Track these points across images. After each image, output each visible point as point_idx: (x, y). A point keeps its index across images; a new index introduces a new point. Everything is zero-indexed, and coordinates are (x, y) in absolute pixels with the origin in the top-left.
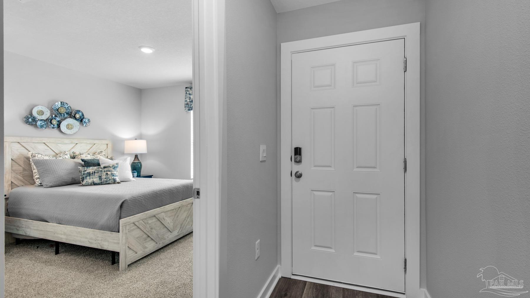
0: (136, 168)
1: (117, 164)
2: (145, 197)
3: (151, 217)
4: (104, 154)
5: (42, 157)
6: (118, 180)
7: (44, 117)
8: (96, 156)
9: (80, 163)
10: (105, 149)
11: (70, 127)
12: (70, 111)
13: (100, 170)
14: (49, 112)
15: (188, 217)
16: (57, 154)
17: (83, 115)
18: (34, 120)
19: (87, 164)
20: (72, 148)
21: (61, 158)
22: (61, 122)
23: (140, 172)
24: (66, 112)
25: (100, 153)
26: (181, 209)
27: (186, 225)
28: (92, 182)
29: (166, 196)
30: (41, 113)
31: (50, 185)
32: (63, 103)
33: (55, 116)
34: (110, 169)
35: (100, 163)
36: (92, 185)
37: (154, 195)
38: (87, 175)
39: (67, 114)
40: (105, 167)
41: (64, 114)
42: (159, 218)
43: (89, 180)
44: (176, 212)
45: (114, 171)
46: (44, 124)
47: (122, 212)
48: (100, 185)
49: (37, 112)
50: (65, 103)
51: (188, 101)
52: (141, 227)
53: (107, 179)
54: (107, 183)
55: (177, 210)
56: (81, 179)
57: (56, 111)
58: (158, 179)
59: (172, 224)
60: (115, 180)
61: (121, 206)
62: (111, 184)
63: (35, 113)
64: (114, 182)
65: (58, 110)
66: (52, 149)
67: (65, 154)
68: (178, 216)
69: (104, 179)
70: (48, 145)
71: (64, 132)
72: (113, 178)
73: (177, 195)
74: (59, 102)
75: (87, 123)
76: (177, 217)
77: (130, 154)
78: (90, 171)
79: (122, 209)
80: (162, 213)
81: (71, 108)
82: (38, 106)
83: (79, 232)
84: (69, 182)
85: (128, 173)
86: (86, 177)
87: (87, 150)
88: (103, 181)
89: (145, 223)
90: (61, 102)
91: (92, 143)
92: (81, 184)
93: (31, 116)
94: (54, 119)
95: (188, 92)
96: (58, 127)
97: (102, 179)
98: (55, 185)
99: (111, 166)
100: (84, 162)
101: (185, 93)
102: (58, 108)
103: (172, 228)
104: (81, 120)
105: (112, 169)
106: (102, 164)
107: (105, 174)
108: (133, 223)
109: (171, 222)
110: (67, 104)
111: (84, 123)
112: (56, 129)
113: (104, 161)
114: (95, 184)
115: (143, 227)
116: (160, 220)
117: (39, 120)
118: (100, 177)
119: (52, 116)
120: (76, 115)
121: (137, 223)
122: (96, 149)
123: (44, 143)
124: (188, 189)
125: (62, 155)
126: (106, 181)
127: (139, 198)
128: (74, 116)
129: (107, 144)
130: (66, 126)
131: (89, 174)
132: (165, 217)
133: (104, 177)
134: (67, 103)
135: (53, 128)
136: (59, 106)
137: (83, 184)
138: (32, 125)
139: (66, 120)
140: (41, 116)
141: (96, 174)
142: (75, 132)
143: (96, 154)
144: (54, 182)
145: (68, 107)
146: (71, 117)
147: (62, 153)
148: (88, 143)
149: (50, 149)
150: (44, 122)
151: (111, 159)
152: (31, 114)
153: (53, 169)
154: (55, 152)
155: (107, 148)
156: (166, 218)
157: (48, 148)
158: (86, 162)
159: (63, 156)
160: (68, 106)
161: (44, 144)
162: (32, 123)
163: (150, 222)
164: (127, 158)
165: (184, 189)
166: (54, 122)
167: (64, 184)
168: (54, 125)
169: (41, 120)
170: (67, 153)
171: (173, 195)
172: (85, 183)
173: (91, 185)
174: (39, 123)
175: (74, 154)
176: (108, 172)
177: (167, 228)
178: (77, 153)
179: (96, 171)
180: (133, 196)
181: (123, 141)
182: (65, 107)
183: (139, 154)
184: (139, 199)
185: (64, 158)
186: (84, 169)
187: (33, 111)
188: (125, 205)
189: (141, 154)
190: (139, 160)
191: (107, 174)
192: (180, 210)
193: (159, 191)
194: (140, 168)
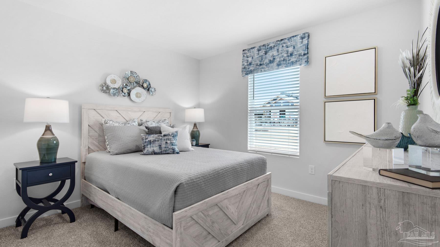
0: (195, 136)
1: (177, 132)
2: (204, 179)
3: (212, 207)
4: (167, 122)
5: (113, 124)
6: (177, 150)
7: (116, 86)
8: (160, 124)
9: (144, 131)
10: (168, 118)
11: (139, 95)
12: (139, 80)
13: (160, 138)
14: (121, 80)
15: (254, 203)
16: (128, 121)
17: (150, 84)
18: (108, 88)
19: (150, 131)
20: (141, 116)
21: (129, 125)
22: (131, 91)
23: (199, 140)
24: (135, 82)
25: (164, 121)
26: (247, 193)
27: (251, 213)
28: (152, 151)
29: (229, 176)
30: (114, 81)
31: (116, 152)
32: (132, 72)
33: (126, 85)
34: (170, 137)
35: (162, 131)
36: (153, 154)
37: (215, 176)
38: (148, 143)
39: (136, 83)
40: (165, 135)
41: (133, 83)
42: (221, 208)
43: (149, 149)
44: (241, 197)
45: (174, 140)
46: (116, 93)
47: (176, 201)
48: (160, 154)
49: (110, 81)
50: (134, 73)
51: (246, 64)
52: (200, 221)
53: (166, 148)
54: (167, 152)
55: (242, 194)
56: (143, 148)
57: (127, 80)
58: (217, 150)
59: (237, 214)
60: (174, 150)
61: (176, 192)
62: (170, 154)
63: (108, 82)
64: (174, 152)
65: (128, 79)
66: (123, 116)
67: (133, 121)
68: (243, 202)
69: (164, 149)
70: (120, 113)
71: (133, 100)
72: (172, 148)
73: (241, 175)
74: (129, 72)
75: (154, 92)
76: (242, 204)
77: (189, 123)
78: (151, 139)
79: (177, 196)
80: (225, 199)
81: (139, 77)
82: (111, 74)
83: (132, 214)
84: (133, 150)
85: (187, 142)
86: (147, 145)
87: (154, 118)
88: (162, 150)
89: (204, 216)
90: (131, 72)
91: (157, 111)
92: (143, 153)
93: (105, 84)
94: (125, 88)
95: (245, 55)
96: (129, 96)
97: (162, 149)
98: (120, 152)
99: (171, 134)
100: (148, 129)
101: (242, 56)
102: (128, 77)
103: (237, 219)
104: (148, 89)
105: (171, 137)
106: (164, 131)
107: (164, 143)
108: (191, 217)
109: (235, 212)
110: (136, 74)
111: (151, 92)
112: (127, 97)
113: (166, 129)
114: (155, 153)
115: (202, 221)
116: (223, 210)
117: (112, 88)
118: (160, 146)
119: (123, 85)
120: (144, 84)
121: (195, 217)
122: (161, 117)
123: (116, 110)
124: (253, 166)
125: (130, 122)
126: (166, 151)
127: (198, 180)
128: (142, 85)
129: (170, 113)
130: (135, 95)
131: (150, 142)
132: (228, 205)
133: (163, 146)
134: (136, 72)
135: (124, 96)
136: (129, 76)
137: (145, 153)
138: (106, 93)
139: (135, 89)
140: (114, 85)
141: (156, 143)
142: (143, 100)
143: (160, 122)
144: (120, 149)
145: (136, 77)
146: (139, 86)
147: (131, 120)
148: (154, 111)
149: (121, 116)
150: (116, 91)
151: (173, 127)
152: (105, 83)
153: (119, 136)
154: (126, 119)
155: (170, 116)
156: (230, 207)
157: (120, 115)
158: (149, 129)
159: (132, 123)
160: (137, 75)
161: (116, 112)
162: (106, 91)
163: (211, 213)
164: (186, 126)
165: (249, 167)
166: (125, 91)
167: (129, 151)
168: (125, 94)
169: (114, 88)
170: (135, 120)
171: (237, 175)
172: (146, 152)
173: (151, 154)
174: (112, 91)
175: (142, 121)
176: (167, 141)
177: (230, 219)
178: (144, 120)
179: (156, 140)
180: (190, 178)
181: (184, 109)
182: (134, 77)
183: (197, 122)
184: (198, 182)
185: (132, 125)
186: (146, 137)
187: (107, 79)
188: (179, 190)
189: (199, 123)
190: (197, 129)
191: (166, 143)
192: (246, 195)
193: (221, 170)
194: (199, 136)
